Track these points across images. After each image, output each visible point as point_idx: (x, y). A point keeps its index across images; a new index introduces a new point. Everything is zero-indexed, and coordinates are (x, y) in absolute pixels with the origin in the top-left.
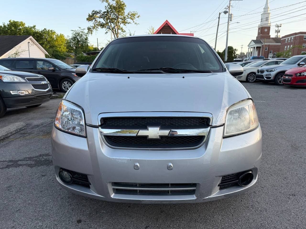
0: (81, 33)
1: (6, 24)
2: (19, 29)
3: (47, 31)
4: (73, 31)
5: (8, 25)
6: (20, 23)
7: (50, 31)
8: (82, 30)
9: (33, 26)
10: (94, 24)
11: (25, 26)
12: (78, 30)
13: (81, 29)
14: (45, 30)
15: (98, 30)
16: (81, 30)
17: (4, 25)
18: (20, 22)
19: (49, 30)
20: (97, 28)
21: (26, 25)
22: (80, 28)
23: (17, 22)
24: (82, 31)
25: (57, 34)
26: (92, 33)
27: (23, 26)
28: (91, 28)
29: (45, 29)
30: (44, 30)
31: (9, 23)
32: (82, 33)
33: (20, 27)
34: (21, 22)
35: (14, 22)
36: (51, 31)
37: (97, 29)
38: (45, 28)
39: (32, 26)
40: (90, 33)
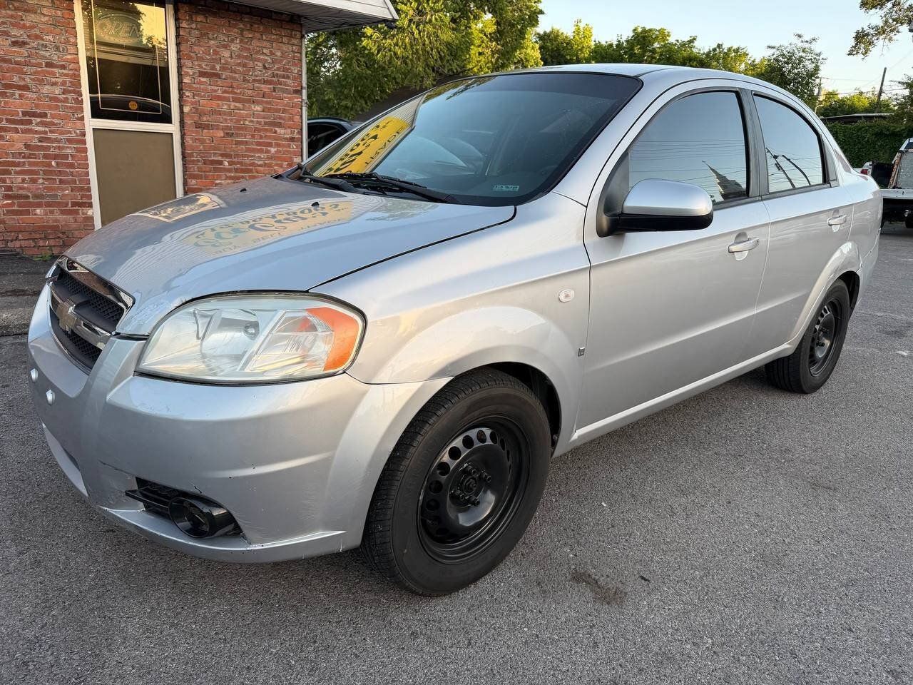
0: (798, 54)
1: (623, 39)
2: (650, 51)
3: (726, 51)
4: (774, 48)
5: (627, 41)
6: (657, 33)
7: (734, 50)
8: (807, 42)
9: (689, 39)
10: (884, 19)
11: (667, 40)
12: (791, 44)
13: (802, 42)
14: (718, 50)
15: (894, 38)
16: (800, 45)
17: (619, 41)
18: (659, 31)
19: (729, 50)
20: (892, 31)
21: (672, 40)
22: (799, 36)
23: (650, 30)
24: (806, 45)
25: (752, 59)
26: (865, 53)
27: (664, 41)
28: (867, 35)
29: (719, 46)
30: (714, 50)
31: (631, 34)
32: (804, 55)
33: (657, 43)
34: (661, 31)
35: (644, 31)
36: (737, 51)
37: (891, 35)
38: (720, 43)
39: (686, 39)
40: (862, 50)
